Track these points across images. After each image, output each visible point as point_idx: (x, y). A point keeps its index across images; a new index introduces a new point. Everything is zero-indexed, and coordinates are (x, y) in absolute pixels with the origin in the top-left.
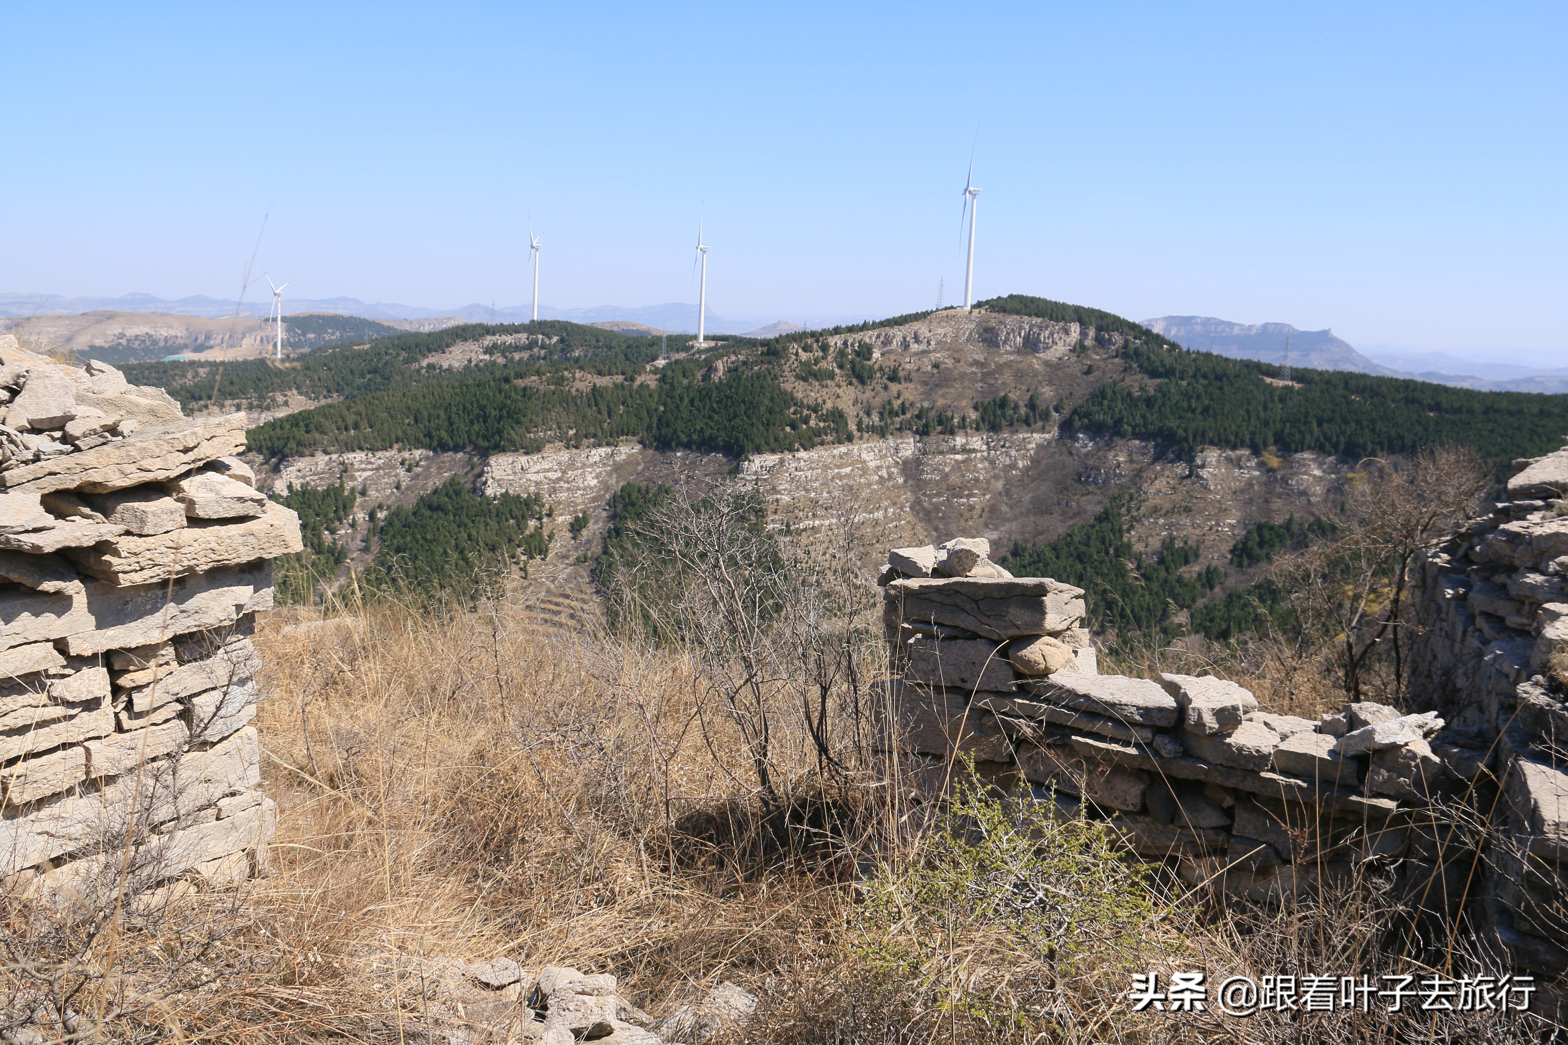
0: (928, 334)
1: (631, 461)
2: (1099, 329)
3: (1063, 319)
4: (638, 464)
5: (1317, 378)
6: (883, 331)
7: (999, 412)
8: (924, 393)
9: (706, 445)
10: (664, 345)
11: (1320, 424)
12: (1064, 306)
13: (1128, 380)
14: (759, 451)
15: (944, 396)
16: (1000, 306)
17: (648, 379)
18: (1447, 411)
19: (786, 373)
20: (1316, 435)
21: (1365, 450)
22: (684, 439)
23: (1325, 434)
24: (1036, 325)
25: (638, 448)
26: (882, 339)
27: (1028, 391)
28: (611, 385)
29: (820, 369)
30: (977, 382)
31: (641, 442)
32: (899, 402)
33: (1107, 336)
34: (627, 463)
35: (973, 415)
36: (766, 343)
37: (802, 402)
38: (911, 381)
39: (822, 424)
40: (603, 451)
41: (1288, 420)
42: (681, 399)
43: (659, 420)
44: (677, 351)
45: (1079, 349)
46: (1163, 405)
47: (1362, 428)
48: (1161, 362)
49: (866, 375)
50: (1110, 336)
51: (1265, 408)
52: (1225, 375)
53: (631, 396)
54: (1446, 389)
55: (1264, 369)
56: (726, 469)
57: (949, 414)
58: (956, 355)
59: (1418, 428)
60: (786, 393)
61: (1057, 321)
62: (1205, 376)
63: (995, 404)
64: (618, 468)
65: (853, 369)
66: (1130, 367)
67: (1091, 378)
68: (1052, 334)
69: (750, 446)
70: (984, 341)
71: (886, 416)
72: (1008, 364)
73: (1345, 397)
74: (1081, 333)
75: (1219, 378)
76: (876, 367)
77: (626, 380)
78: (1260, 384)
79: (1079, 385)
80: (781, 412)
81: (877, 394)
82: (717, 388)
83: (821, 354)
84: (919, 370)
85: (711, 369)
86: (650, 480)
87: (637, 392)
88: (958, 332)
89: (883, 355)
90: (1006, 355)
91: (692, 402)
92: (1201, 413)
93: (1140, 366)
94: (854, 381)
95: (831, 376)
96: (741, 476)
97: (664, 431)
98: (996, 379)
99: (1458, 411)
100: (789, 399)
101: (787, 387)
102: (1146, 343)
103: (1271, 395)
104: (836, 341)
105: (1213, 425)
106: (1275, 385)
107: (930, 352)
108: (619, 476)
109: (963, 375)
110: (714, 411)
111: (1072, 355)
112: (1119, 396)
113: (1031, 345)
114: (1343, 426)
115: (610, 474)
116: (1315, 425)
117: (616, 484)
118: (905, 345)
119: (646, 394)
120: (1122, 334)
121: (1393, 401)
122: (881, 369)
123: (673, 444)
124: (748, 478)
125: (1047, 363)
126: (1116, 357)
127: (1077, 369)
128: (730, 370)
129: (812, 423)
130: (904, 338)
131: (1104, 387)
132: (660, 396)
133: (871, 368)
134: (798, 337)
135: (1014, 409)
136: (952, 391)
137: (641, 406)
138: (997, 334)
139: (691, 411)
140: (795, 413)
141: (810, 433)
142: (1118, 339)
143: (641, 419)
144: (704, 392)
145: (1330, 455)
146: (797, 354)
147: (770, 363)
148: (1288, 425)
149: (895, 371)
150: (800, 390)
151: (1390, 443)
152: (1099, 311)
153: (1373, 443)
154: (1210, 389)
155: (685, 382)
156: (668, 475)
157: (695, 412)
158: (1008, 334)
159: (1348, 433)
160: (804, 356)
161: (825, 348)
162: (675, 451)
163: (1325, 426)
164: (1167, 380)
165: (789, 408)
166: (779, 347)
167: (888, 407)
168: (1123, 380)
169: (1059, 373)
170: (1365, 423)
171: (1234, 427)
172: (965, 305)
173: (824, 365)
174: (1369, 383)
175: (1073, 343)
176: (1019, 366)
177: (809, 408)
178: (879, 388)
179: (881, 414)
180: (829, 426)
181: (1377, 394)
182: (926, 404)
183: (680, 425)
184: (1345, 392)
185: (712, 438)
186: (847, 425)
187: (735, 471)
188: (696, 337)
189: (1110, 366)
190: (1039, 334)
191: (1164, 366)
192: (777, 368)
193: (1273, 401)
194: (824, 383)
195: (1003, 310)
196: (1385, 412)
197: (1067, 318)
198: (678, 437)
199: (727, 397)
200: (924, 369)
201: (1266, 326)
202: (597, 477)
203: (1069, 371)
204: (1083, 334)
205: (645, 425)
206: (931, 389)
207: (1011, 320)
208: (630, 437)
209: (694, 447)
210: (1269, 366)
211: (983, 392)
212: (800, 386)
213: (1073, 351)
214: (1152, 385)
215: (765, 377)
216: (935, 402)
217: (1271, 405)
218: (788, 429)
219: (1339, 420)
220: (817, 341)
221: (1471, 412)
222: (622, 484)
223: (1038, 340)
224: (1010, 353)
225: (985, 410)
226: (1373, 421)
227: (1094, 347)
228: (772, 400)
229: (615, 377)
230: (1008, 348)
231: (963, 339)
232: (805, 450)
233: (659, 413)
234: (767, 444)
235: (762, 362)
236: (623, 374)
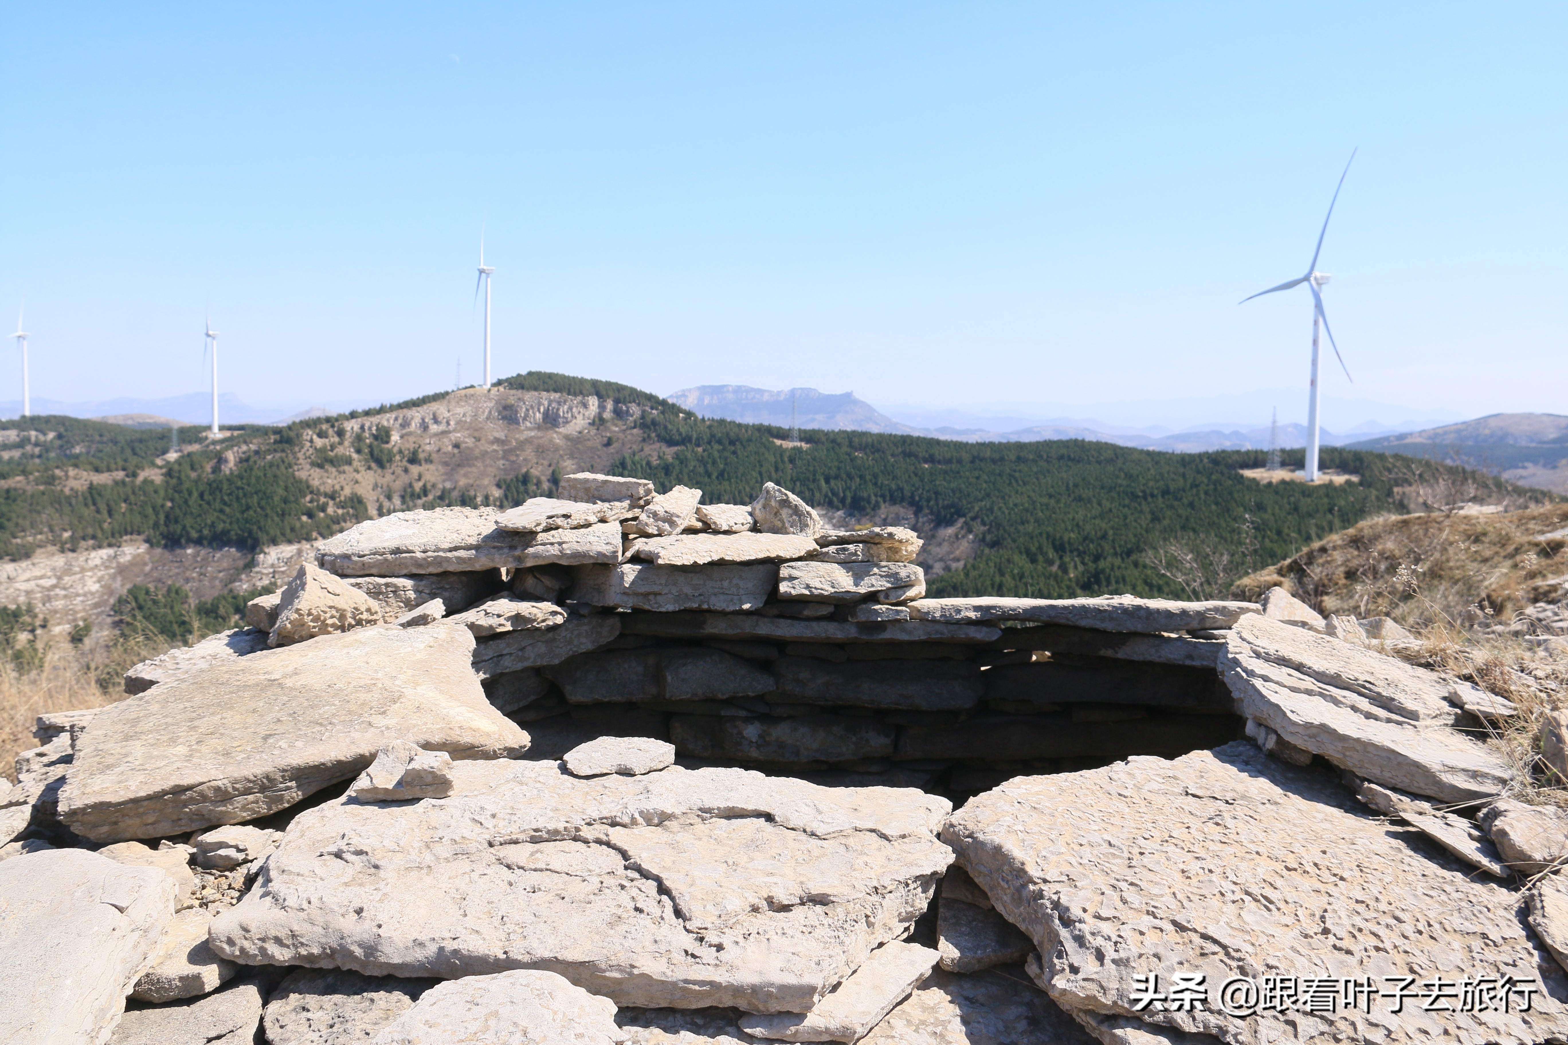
0: (447, 415)
1: (137, 562)
2: (617, 401)
3: (581, 393)
4: (145, 564)
5: (823, 439)
6: (401, 413)
7: (522, 488)
8: (446, 474)
9: (218, 540)
10: (175, 438)
11: (827, 481)
12: (582, 381)
13: (647, 449)
14: (274, 542)
15: (465, 475)
16: (519, 383)
17: (154, 475)
18: (939, 462)
19: (301, 461)
20: (824, 492)
21: (869, 502)
22: (194, 535)
23: (832, 490)
24: (554, 401)
25: (143, 548)
26: (400, 421)
27: (550, 465)
28: (110, 482)
29: (336, 456)
30: (498, 459)
31: (147, 541)
32: (421, 484)
33: (624, 408)
34: (132, 564)
35: (497, 493)
36: (277, 431)
37: (318, 490)
38: (431, 462)
39: (340, 511)
40: (105, 553)
41: (798, 479)
42: (190, 493)
43: (167, 517)
44: (190, 443)
45: (599, 422)
46: (681, 472)
47: (865, 482)
48: (678, 430)
49: (385, 459)
50: (628, 408)
51: (777, 470)
52: (738, 440)
53: (134, 493)
54: (938, 442)
55: (775, 432)
56: (241, 563)
57: (472, 493)
58: (476, 434)
59: (915, 479)
60: (301, 481)
61: (575, 395)
62: (719, 442)
63: (517, 480)
64: (122, 570)
65: (371, 453)
66: (649, 436)
67: (611, 449)
68: (571, 408)
69: (263, 537)
70: (504, 418)
71: (408, 499)
72: (529, 441)
73: (849, 454)
74: (599, 406)
75: (732, 443)
76: (395, 450)
77: (127, 476)
78: (769, 447)
79: (599, 457)
80: (296, 501)
81: (397, 477)
82: (228, 480)
83: (336, 439)
84: (439, 451)
85: (221, 460)
86: (159, 580)
87: (140, 488)
88: (477, 411)
89: (402, 437)
90: (526, 431)
91: (201, 495)
92: (717, 478)
93: (658, 436)
94: (373, 465)
95: (349, 461)
96: (257, 569)
97: (172, 528)
98: (517, 456)
99: (949, 461)
100: (305, 488)
101: (302, 475)
102: (663, 413)
103: (781, 456)
104: (353, 426)
105: (728, 488)
106: (784, 446)
107: (449, 432)
108: (124, 579)
109: (484, 454)
110: (225, 504)
111: (591, 428)
112: (639, 466)
113: (551, 420)
114: (849, 482)
115: (113, 577)
116: (823, 482)
117: (121, 588)
118: (425, 427)
119: (150, 489)
120: (639, 405)
121: (893, 455)
122: (400, 452)
123: (183, 541)
124: (265, 571)
125: (567, 438)
126: (635, 427)
127: (597, 442)
128: (241, 461)
129: (330, 510)
130: (423, 420)
131: (624, 458)
132: (166, 491)
133: (390, 451)
134: (311, 424)
135: (537, 485)
136: (474, 470)
137: (145, 503)
138: (517, 412)
139: (200, 505)
140: (311, 501)
141: (328, 521)
142: (635, 410)
143: (146, 516)
144: (215, 485)
145: (838, 509)
146: (311, 441)
147: (283, 451)
148: (798, 484)
149: (415, 453)
150: (316, 478)
151: (891, 496)
152: (617, 384)
153: (876, 496)
154: (726, 454)
155: (193, 475)
156: (178, 574)
157: (205, 506)
158: (527, 410)
159: (854, 488)
160: (319, 442)
161: (341, 433)
162: (184, 548)
163: (832, 482)
164: (683, 448)
165: (305, 496)
166: (292, 434)
167: (409, 490)
168: (642, 450)
169: (580, 446)
170: (868, 477)
171: (748, 489)
172: (485, 384)
173: (340, 450)
174: (870, 440)
175: (592, 416)
176: (541, 441)
177: (326, 495)
178: (399, 471)
179: (403, 497)
180: (348, 513)
181: (878, 450)
182: (448, 485)
183: (188, 521)
184: (849, 450)
185: (225, 533)
186: (366, 510)
187: (251, 565)
188: (209, 428)
189: (629, 437)
190: (558, 409)
191: (680, 434)
192: (291, 456)
193: (783, 462)
194: (341, 469)
195: (522, 387)
196: (885, 466)
197: (585, 392)
198: (188, 533)
199: (238, 488)
200: (444, 450)
201: (793, 391)
202: (99, 581)
203: (589, 444)
204: (602, 407)
205: (151, 522)
206: (452, 469)
207: (530, 397)
208: (135, 537)
209: (205, 542)
210: (779, 429)
211: (505, 470)
212: (316, 473)
213: (593, 424)
214: (669, 452)
215: (278, 466)
216: (457, 482)
217: (781, 466)
218: (304, 518)
219: (844, 476)
220: (333, 426)
221: (959, 461)
222: (128, 586)
223: (558, 415)
224: (531, 429)
225: (508, 488)
226: (875, 476)
227: (613, 419)
228: (286, 489)
229: (115, 474)
230: (528, 424)
231: (482, 418)
232: (324, 538)
233: (167, 509)
234: (283, 535)
235: (275, 451)
236: (124, 469)
